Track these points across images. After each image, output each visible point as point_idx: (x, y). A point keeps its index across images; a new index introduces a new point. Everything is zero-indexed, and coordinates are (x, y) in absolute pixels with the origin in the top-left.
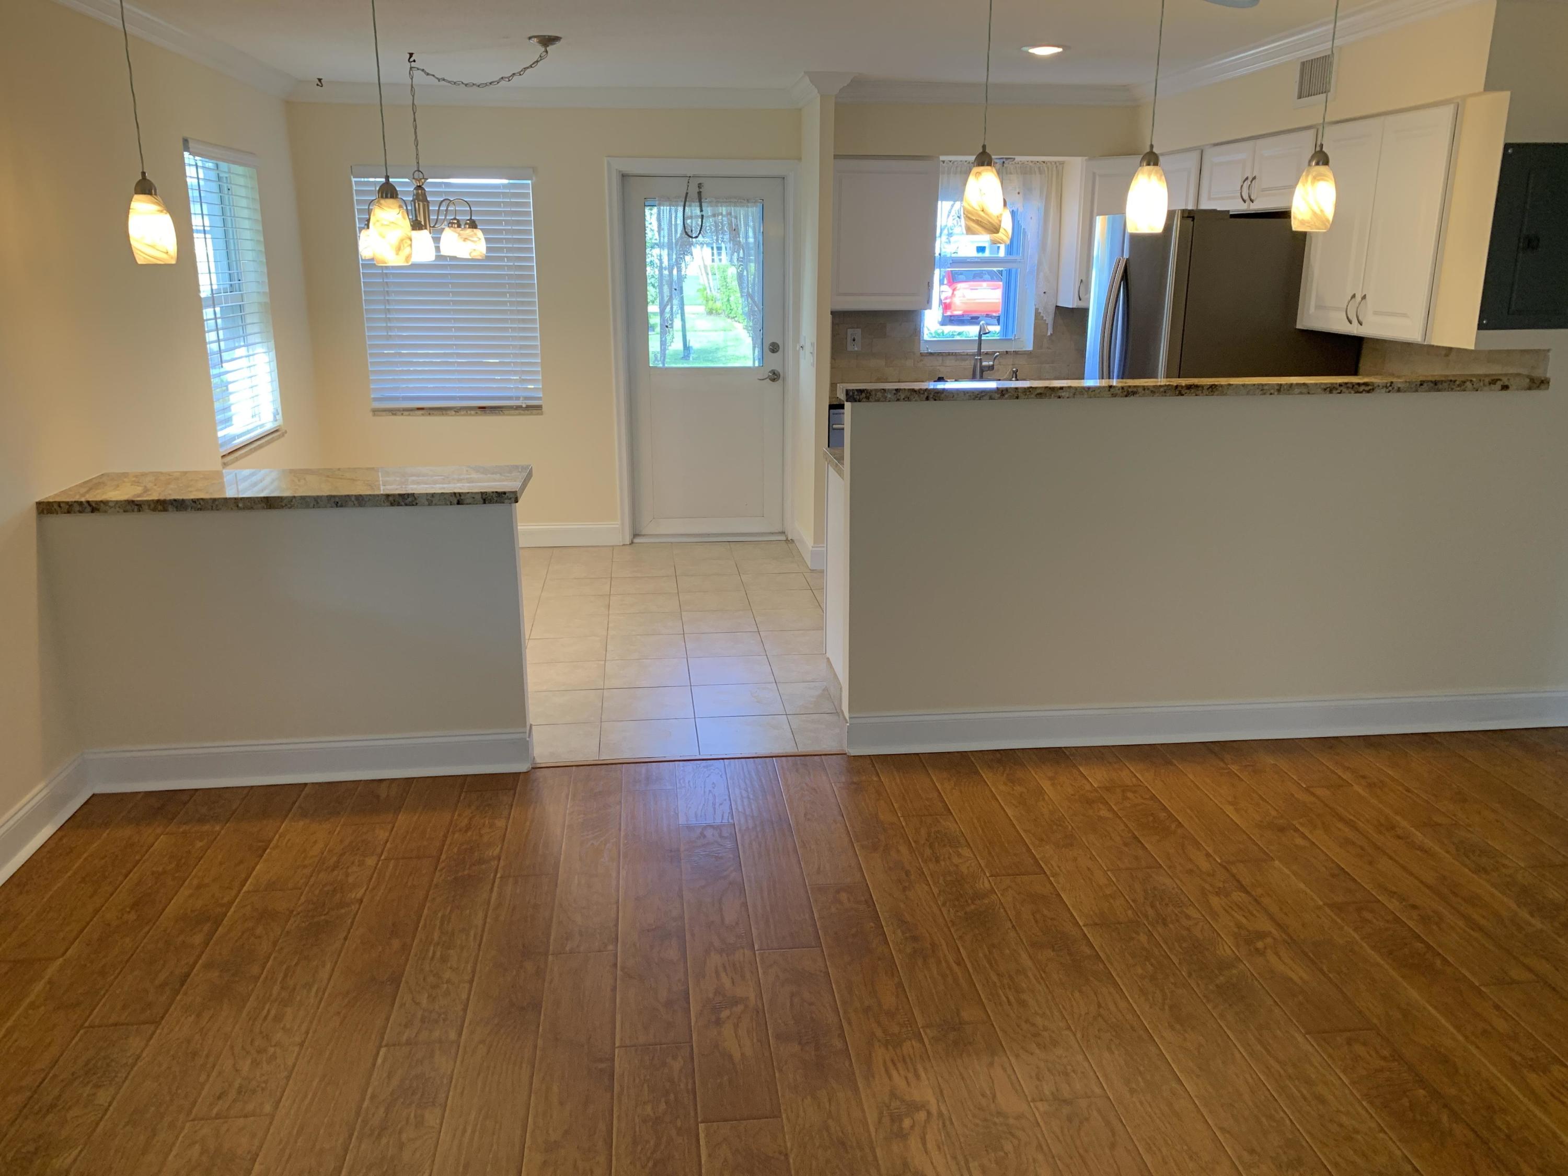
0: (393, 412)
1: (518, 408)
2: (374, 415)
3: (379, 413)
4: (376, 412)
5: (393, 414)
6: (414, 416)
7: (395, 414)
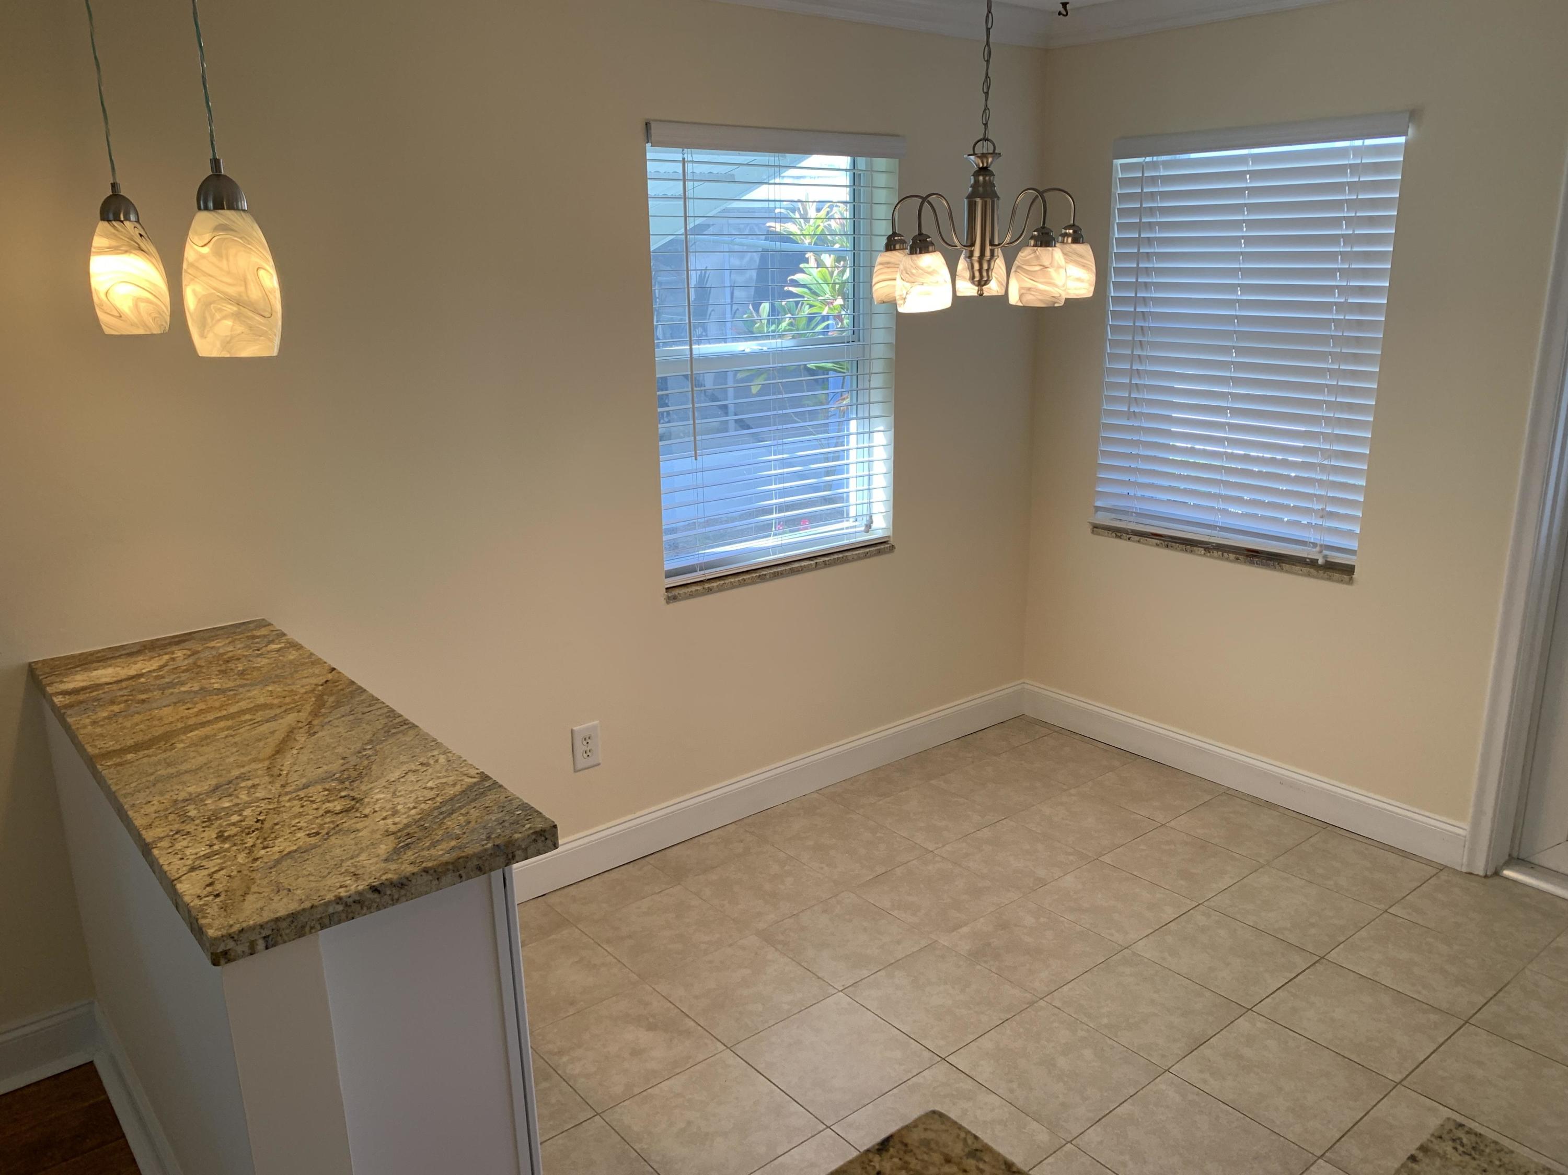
0: (1118, 533)
1: (1313, 563)
2: (1093, 532)
3: (1100, 530)
4: (1096, 528)
5: (1117, 536)
6: (1145, 544)
7: (1120, 537)
